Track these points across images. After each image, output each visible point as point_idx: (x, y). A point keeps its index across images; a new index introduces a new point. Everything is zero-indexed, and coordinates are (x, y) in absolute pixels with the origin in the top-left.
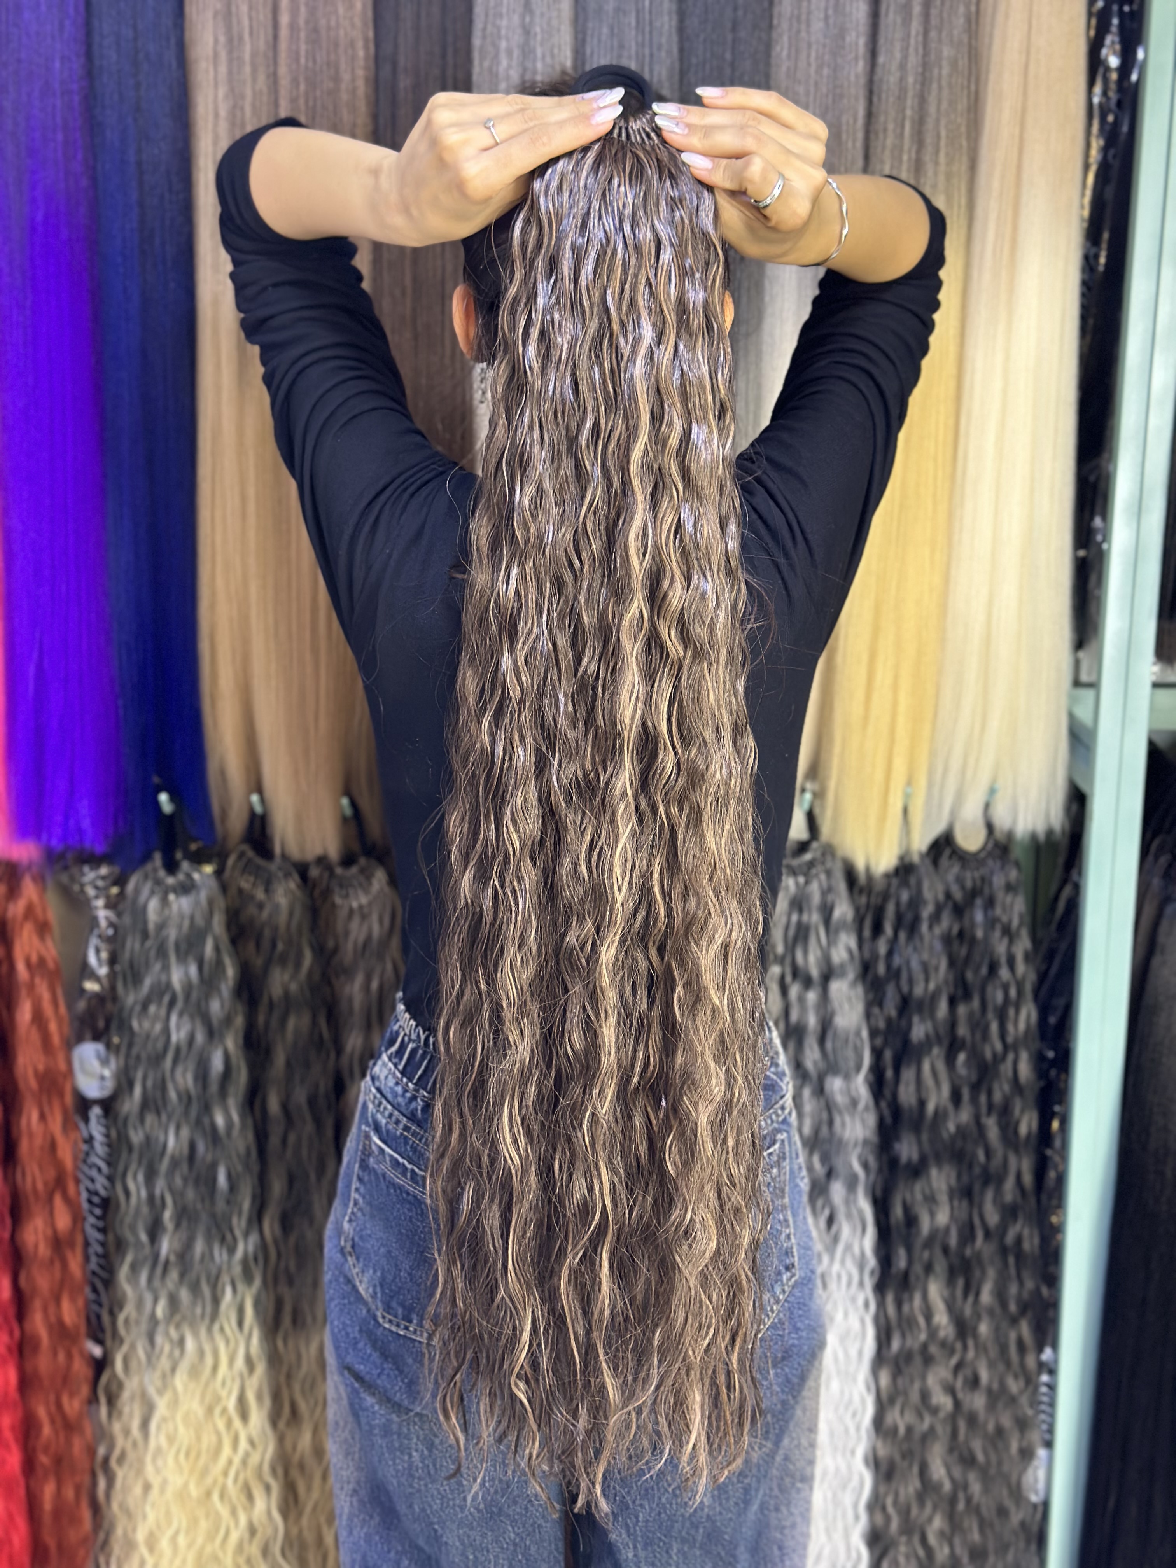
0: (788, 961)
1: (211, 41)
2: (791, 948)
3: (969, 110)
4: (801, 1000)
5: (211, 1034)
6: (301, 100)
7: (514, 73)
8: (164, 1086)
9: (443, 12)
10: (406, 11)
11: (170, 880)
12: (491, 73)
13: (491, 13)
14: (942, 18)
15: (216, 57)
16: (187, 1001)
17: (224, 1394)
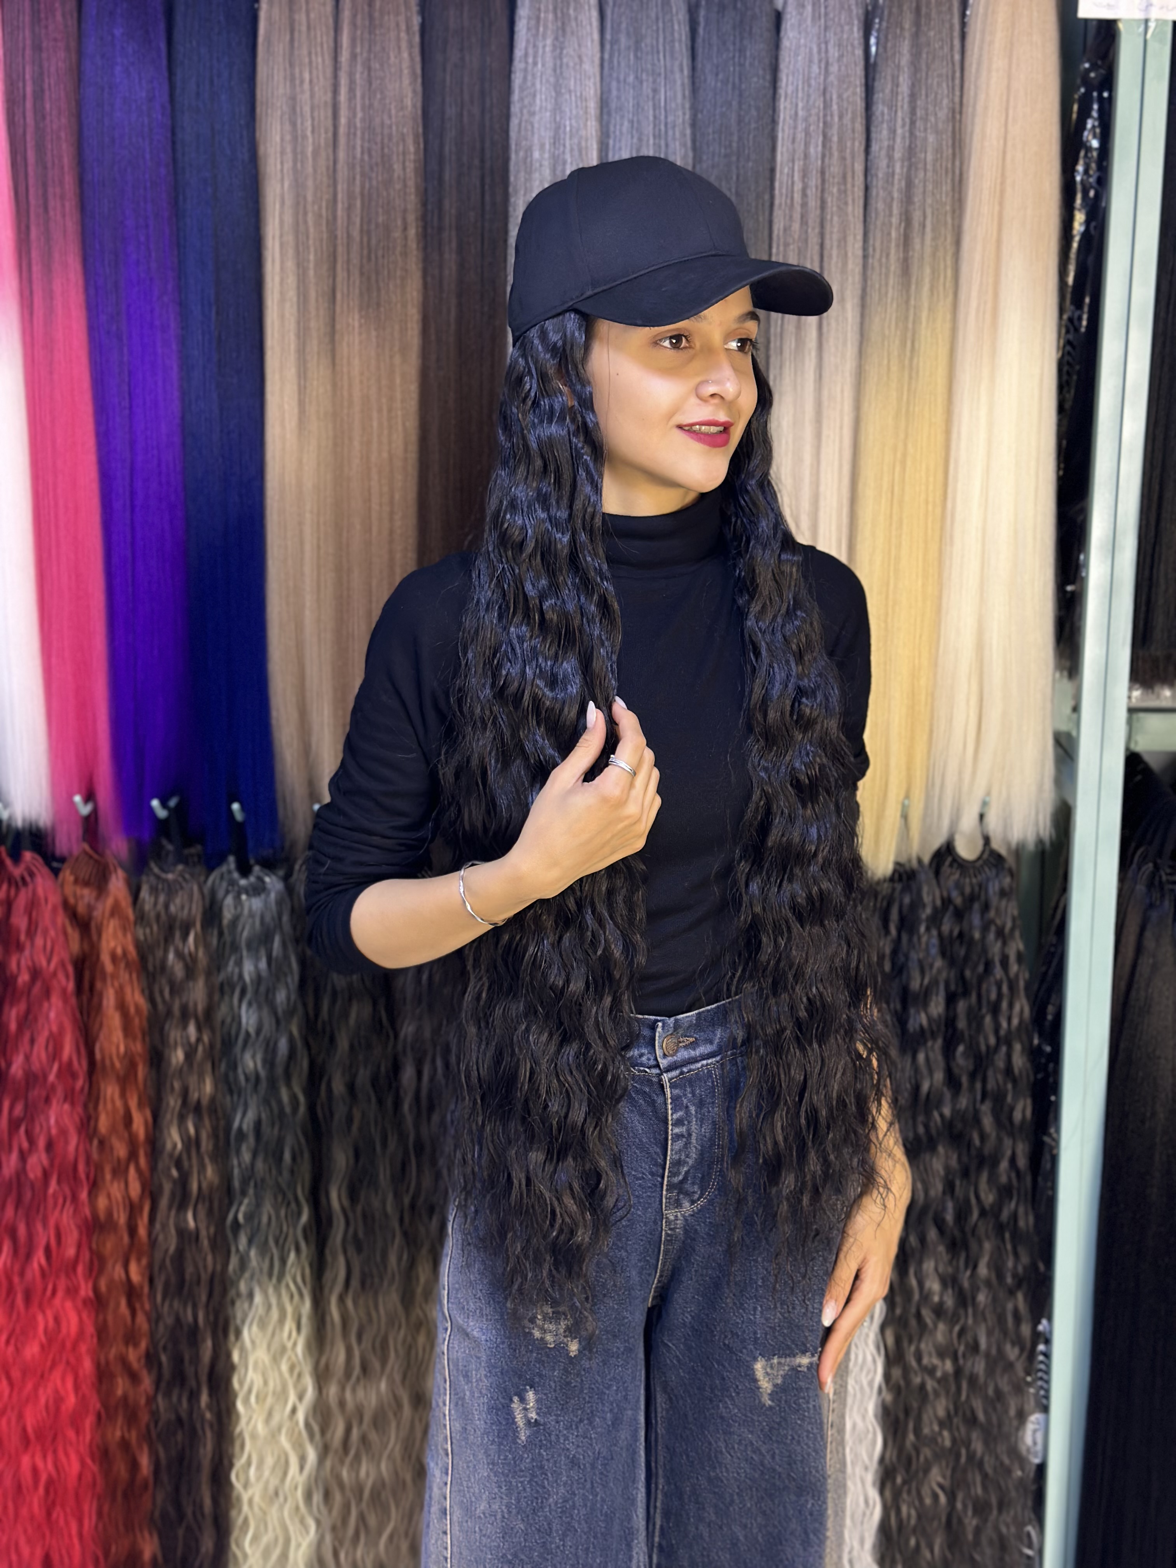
5: (278, 1022)
6: (358, 190)
7: (546, 163)
8: (235, 1067)
9: (483, 112)
10: (451, 111)
11: (243, 882)
12: (525, 163)
13: (525, 111)
14: (927, 110)
15: (283, 153)
16: (256, 992)
17: (289, 1345)
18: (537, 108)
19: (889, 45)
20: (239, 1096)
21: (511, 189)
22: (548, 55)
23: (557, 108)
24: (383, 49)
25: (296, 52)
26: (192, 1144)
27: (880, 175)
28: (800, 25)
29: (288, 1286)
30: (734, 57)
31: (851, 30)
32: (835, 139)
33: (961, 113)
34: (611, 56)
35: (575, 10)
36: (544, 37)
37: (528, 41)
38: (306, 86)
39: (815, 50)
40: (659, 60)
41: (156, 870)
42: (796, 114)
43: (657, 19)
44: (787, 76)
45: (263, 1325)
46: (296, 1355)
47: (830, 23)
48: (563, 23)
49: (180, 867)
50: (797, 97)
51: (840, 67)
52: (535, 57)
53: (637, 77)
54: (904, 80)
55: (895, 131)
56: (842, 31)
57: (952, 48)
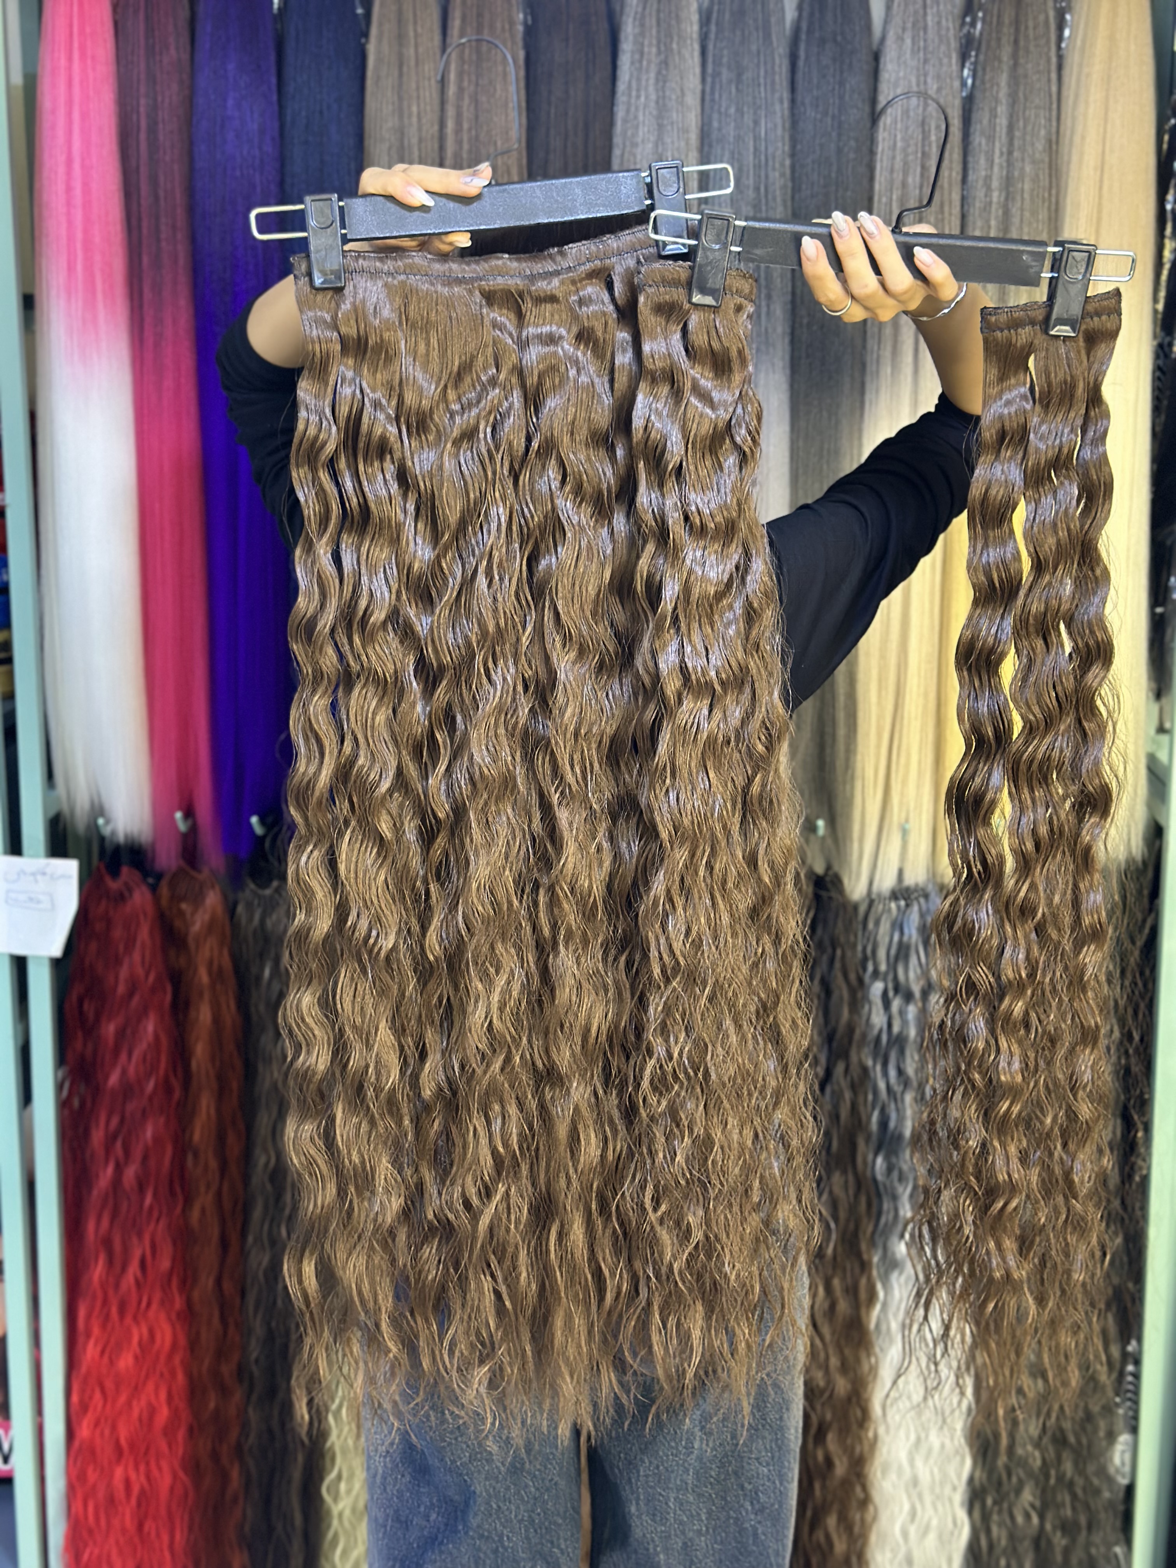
0: (890, 977)
2: (893, 966)
3: (1050, 219)
4: (902, 1013)
10: (555, 143)
13: (628, 143)
14: (1024, 140)
18: (639, 140)
19: (987, 77)
22: (651, 89)
23: (660, 139)
24: (490, 82)
25: (405, 86)
27: (977, 204)
28: (899, 58)
30: (834, 89)
31: (949, 62)
33: (1057, 142)
34: (713, 87)
35: (678, 45)
36: (647, 71)
37: (631, 75)
38: (414, 120)
39: (914, 82)
40: (760, 92)
41: (252, 886)
43: (759, 52)
47: (929, 56)
48: (666, 57)
52: (638, 90)
53: (737, 110)
54: (1002, 110)
55: (992, 161)
56: (941, 64)
57: (1049, 80)
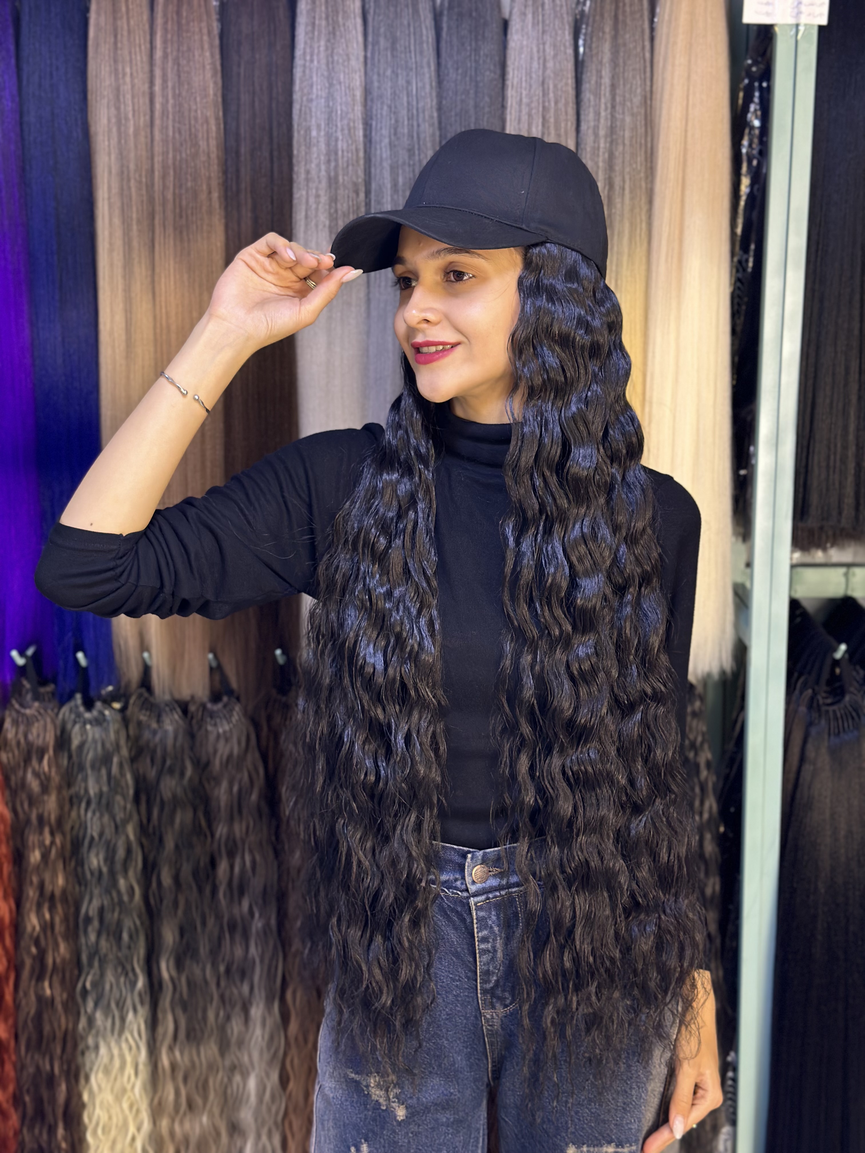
1: (104, 121)
3: (646, 160)
5: (117, 827)
6: (170, 162)
7: (322, 140)
8: (82, 865)
9: (271, 99)
10: (245, 98)
11: (87, 715)
12: (305, 140)
13: (305, 99)
14: (624, 97)
15: (110, 131)
16: (99, 803)
17: (129, 1087)
18: (314, 96)
19: (594, 45)
20: (86, 886)
21: (295, 161)
22: (322, 55)
23: (330, 97)
24: (189, 49)
25: (119, 52)
26: (48, 927)
27: (588, 149)
28: (522, 30)
29: (127, 1040)
30: (470, 55)
31: (564, 33)
32: (552, 120)
33: (651, 99)
34: (373, 54)
35: (343, 18)
36: (319, 40)
37: (306, 43)
38: (128, 79)
39: (535, 50)
40: (411, 58)
41: (17, 706)
42: (521, 100)
43: (409, 25)
44: (513, 70)
45: (107, 1071)
46: (134, 1095)
47: (547, 28)
48: (334, 28)
49: (36, 704)
50: (521, 87)
51: (555, 64)
52: (312, 55)
53: (393, 72)
54: (606, 73)
55: (599, 114)
56: (556, 34)
57: (643, 48)
